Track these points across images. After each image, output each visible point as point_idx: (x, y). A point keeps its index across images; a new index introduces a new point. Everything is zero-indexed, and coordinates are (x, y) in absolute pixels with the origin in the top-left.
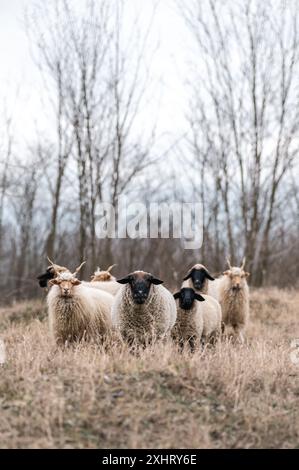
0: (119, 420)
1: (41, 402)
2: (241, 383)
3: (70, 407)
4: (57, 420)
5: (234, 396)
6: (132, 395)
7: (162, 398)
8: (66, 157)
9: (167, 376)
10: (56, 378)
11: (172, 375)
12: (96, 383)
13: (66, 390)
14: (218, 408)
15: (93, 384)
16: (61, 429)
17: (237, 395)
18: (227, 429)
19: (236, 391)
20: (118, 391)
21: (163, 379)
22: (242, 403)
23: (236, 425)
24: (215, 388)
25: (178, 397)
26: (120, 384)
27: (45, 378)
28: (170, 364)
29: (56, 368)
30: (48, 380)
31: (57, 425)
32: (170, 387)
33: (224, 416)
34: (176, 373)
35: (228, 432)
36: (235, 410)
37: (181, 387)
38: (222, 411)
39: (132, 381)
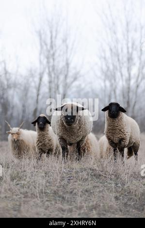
0: (71, 190)
1: (34, 182)
2: (128, 174)
3: (48, 184)
4: (42, 190)
5: (125, 180)
6: (77, 179)
7: (91, 181)
8: (43, 73)
9: (93, 170)
10: (41, 171)
11: (95, 170)
12: (60, 173)
13: (46, 176)
14: (118, 185)
15: (58, 173)
16: (44, 194)
17: (127, 179)
18: (122, 195)
19: (126, 177)
20: (70, 177)
21: (91, 171)
22: (129, 183)
23: (126, 193)
24: (116, 176)
25: (98, 180)
26: (71, 174)
27: (36, 170)
28: (94, 164)
29: (41, 166)
30: (37, 172)
31: (42, 192)
32: (95, 175)
33: (121, 189)
34: (97, 169)
35: (123, 197)
36: (125, 187)
37: (100, 175)
38: (119, 187)
39: (77, 172)
